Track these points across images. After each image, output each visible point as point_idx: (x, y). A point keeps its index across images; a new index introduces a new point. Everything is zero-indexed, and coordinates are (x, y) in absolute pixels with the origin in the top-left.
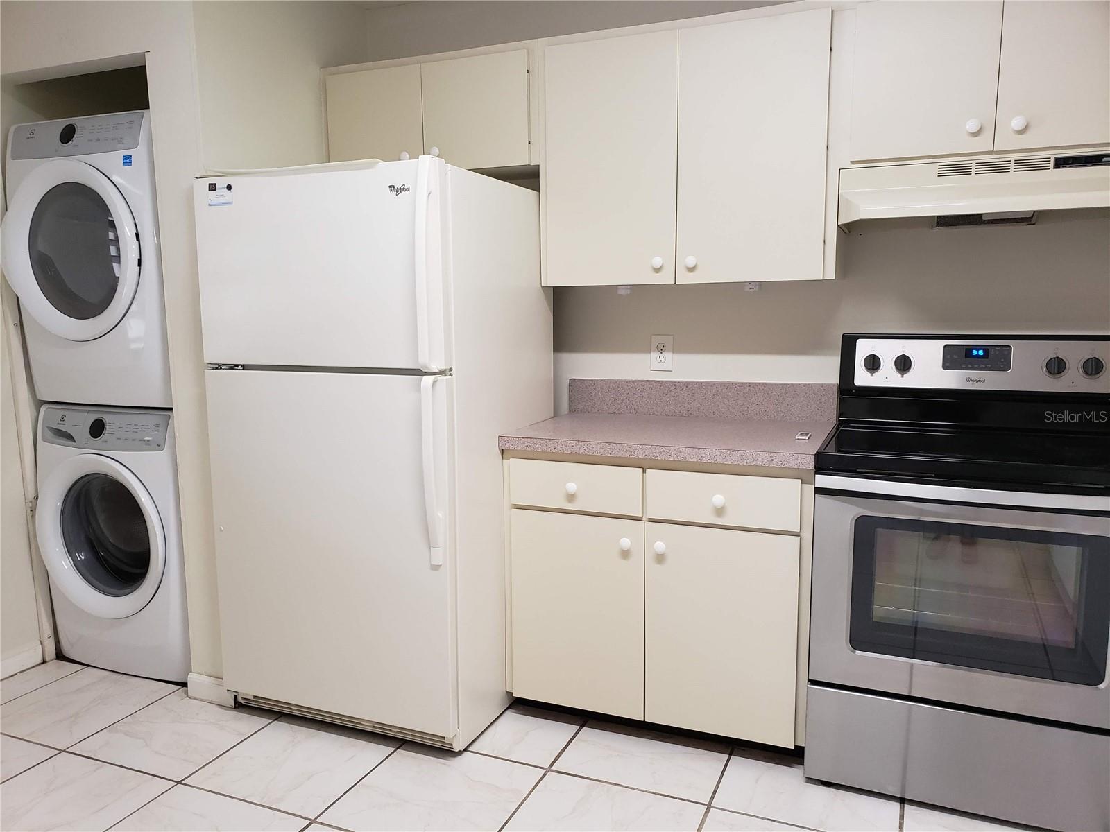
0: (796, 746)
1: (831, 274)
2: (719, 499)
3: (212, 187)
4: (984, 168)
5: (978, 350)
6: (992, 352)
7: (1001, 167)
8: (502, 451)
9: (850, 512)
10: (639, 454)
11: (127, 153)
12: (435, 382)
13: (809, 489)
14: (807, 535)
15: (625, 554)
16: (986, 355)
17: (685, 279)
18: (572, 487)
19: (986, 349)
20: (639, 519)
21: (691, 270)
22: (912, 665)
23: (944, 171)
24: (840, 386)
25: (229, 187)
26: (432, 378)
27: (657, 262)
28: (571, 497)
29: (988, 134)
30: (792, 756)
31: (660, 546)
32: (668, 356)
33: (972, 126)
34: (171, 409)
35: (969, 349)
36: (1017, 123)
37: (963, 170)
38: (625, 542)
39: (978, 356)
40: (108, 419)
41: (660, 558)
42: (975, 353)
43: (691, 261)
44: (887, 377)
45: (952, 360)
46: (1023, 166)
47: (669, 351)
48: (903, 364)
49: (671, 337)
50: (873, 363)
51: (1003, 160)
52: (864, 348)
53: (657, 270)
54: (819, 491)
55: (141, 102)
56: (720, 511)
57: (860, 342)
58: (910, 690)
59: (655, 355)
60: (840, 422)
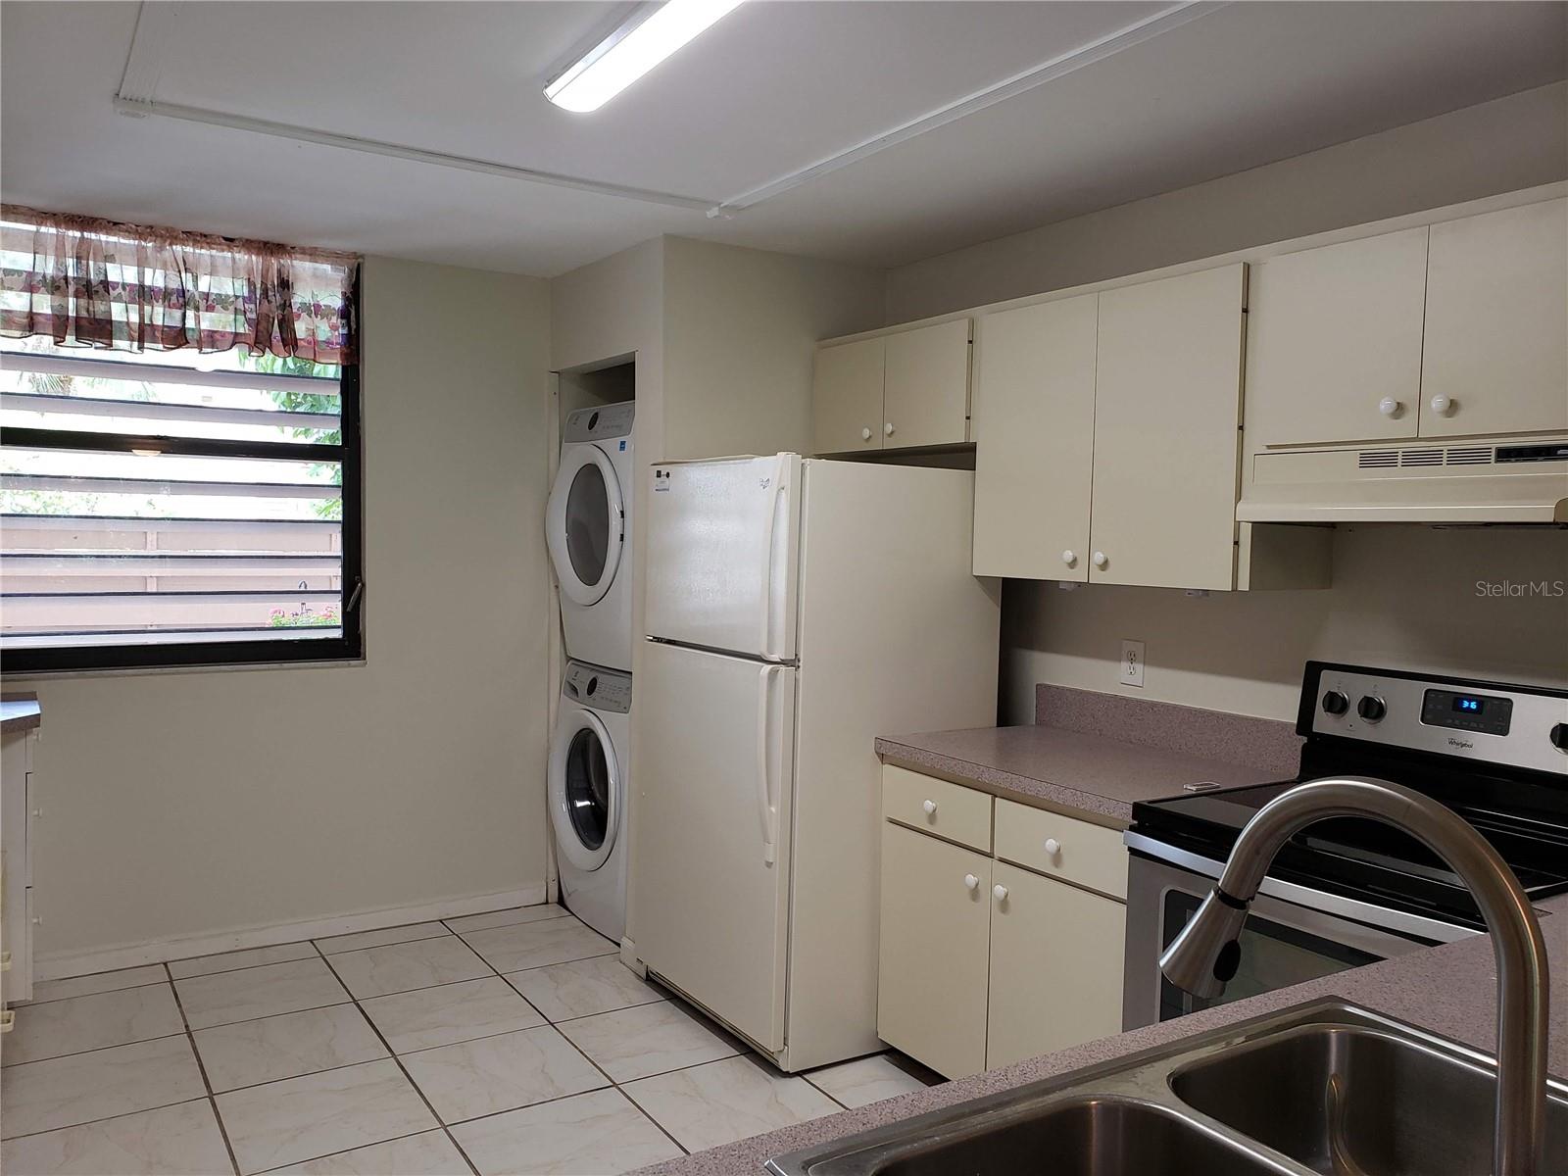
1: (1244, 585)
3: (659, 474)
4: (1414, 459)
5: (1470, 701)
6: (1488, 706)
7: (1430, 458)
8: (881, 755)
10: (986, 778)
11: (623, 439)
12: (773, 670)
16: (1479, 709)
17: (1097, 578)
19: (1481, 701)
21: (1102, 568)
23: (1369, 461)
24: (1298, 730)
25: (668, 475)
26: (770, 666)
27: (1068, 554)
31: (999, 891)
32: (1139, 667)
33: (1388, 404)
34: (631, 673)
35: (1459, 699)
36: (1441, 402)
37: (1386, 460)
38: (971, 880)
39: (1469, 709)
40: (602, 679)
41: (1004, 906)
42: (1466, 704)
43: (1099, 558)
44: (1350, 726)
45: (1434, 712)
46: (1460, 457)
47: (1139, 662)
48: (1373, 710)
49: (1143, 644)
50: (1339, 705)
51: (1431, 449)
52: (1328, 682)
53: (1071, 565)
54: (1131, 851)
55: (629, 394)
56: (1056, 861)
57: (1323, 673)
59: (1125, 665)
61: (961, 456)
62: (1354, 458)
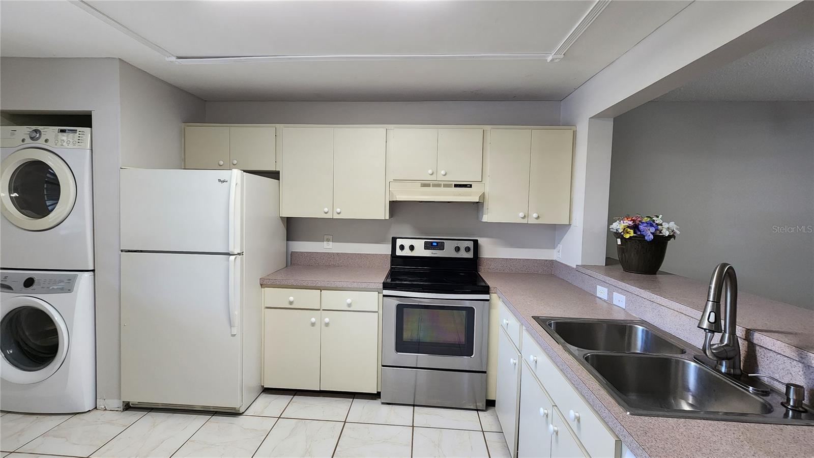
0: (377, 392)
1: (387, 218)
2: (349, 301)
4: (434, 186)
6: (439, 244)
7: (439, 186)
8: (261, 285)
9: (395, 302)
10: (319, 285)
12: (235, 258)
13: (381, 295)
14: (381, 312)
15: (313, 324)
16: (437, 245)
17: (336, 216)
18: (291, 299)
19: (437, 243)
20: (319, 310)
21: (339, 213)
22: (417, 356)
23: (424, 185)
24: (391, 255)
26: (234, 256)
27: (326, 210)
28: (291, 303)
29: (435, 175)
30: (376, 396)
31: (327, 320)
32: (331, 243)
33: (430, 172)
35: (432, 243)
36: (443, 172)
37: (428, 185)
38: (313, 320)
39: (434, 246)
40: (39, 277)
41: (327, 325)
42: (434, 244)
43: (338, 210)
44: (407, 252)
45: (428, 246)
46: (445, 186)
47: (331, 241)
48: (412, 248)
49: (332, 236)
50: (402, 247)
51: (440, 183)
52: (399, 242)
53: (326, 213)
54: (384, 296)
56: (349, 305)
57: (398, 240)
58: (417, 365)
59: (325, 243)
60: (392, 268)
61: (275, 175)
62: (419, 184)
